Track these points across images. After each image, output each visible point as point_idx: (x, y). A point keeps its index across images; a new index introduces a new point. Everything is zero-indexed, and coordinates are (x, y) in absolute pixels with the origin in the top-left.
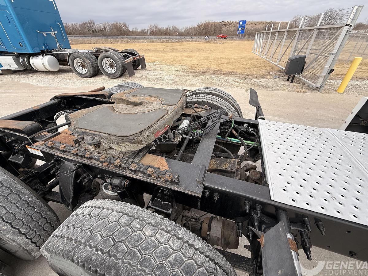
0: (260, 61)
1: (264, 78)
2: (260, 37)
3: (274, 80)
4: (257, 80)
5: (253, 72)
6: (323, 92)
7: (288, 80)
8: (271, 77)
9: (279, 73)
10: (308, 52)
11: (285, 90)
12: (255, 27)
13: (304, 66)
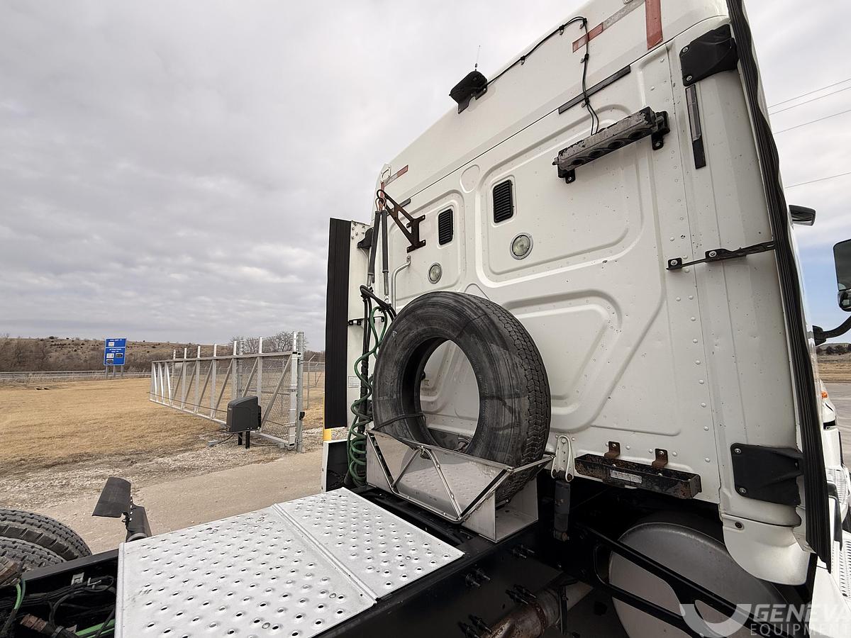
0: (172, 417)
1: (185, 451)
2: (163, 371)
3: (209, 451)
4: (168, 460)
5: (154, 443)
6: (304, 450)
7: (240, 443)
8: (203, 445)
9: (219, 434)
10: (259, 391)
11: (236, 465)
12: (154, 352)
13: (260, 414)
